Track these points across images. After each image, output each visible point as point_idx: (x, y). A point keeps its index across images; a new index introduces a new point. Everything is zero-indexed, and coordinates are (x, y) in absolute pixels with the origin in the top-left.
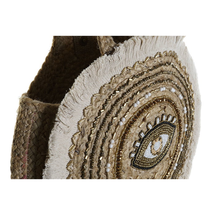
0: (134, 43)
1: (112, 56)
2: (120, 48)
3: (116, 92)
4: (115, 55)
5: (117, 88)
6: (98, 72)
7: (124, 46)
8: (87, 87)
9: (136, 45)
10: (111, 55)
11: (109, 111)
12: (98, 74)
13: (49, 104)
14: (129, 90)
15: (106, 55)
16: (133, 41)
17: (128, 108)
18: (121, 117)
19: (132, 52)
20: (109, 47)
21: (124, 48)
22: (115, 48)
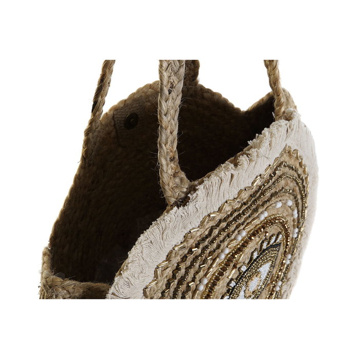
0: (220, 181)
1: (186, 207)
2: (197, 194)
3: (193, 250)
4: (191, 206)
5: (194, 244)
6: (164, 234)
7: (204, 188)
8: (148, 260)
9: (223, 184)
10: (184, 206)
11: (182, 277)
12: (165, 237)
13: (89, 283)
14: (212, 242)
15: (175, 208)
16: (218, 178)
17: (212, 261)
18: (200, 278)
19: (218, 194)
20: (181, 193)
21: (204, 191)
22: (189, 195)
